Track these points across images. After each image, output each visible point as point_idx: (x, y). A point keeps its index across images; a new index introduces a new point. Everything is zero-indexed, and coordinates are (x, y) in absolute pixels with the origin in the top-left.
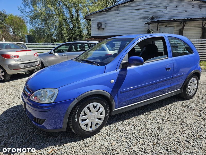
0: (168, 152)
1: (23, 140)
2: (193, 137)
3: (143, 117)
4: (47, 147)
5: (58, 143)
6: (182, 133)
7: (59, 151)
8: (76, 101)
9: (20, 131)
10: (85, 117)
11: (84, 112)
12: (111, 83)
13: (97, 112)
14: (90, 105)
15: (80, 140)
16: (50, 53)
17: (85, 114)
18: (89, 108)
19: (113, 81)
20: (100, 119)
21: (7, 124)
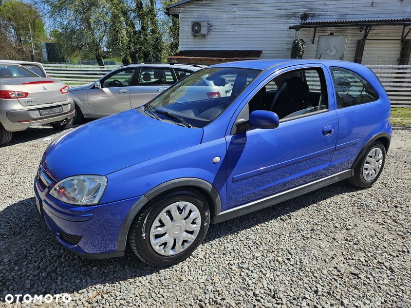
0: (318, 297)
1: (39, 273)
2: (367, 266)
3: (274, 224)
4: (86, 287)
5: (108, 279)
6: (346, 259)
7: (111, 295)
8: (143, 200)
9: (32, 254)
10: (161, 230)
11: (160, 221)
12: (214, 163)
13: (185, 219)
14: (172, 207)
15: (151, 273)
16: (94, 87)
17: (162, 225)
18: (169, 213)
19: (217, 159)
20: (191, 233)
21: (7, 238)
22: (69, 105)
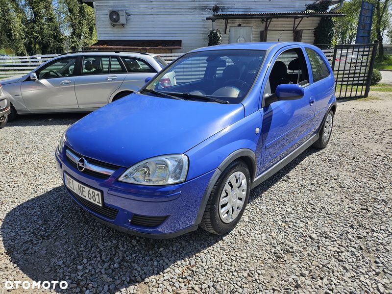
2: (367, 202)
4: (168, 266)
5: (183, 255)
6: (351, 200)
8: (218, 172)
9: (82, 251)
10: (226, 200)
11: (226, 191)
12: (256, 134)
13: (238, 188)
14: (232, 177)
16: (28, 79)
17: (227, 195)
19: (258, 130)
20: (241, 199)
21: (38, 243)
22: (6, 100)
